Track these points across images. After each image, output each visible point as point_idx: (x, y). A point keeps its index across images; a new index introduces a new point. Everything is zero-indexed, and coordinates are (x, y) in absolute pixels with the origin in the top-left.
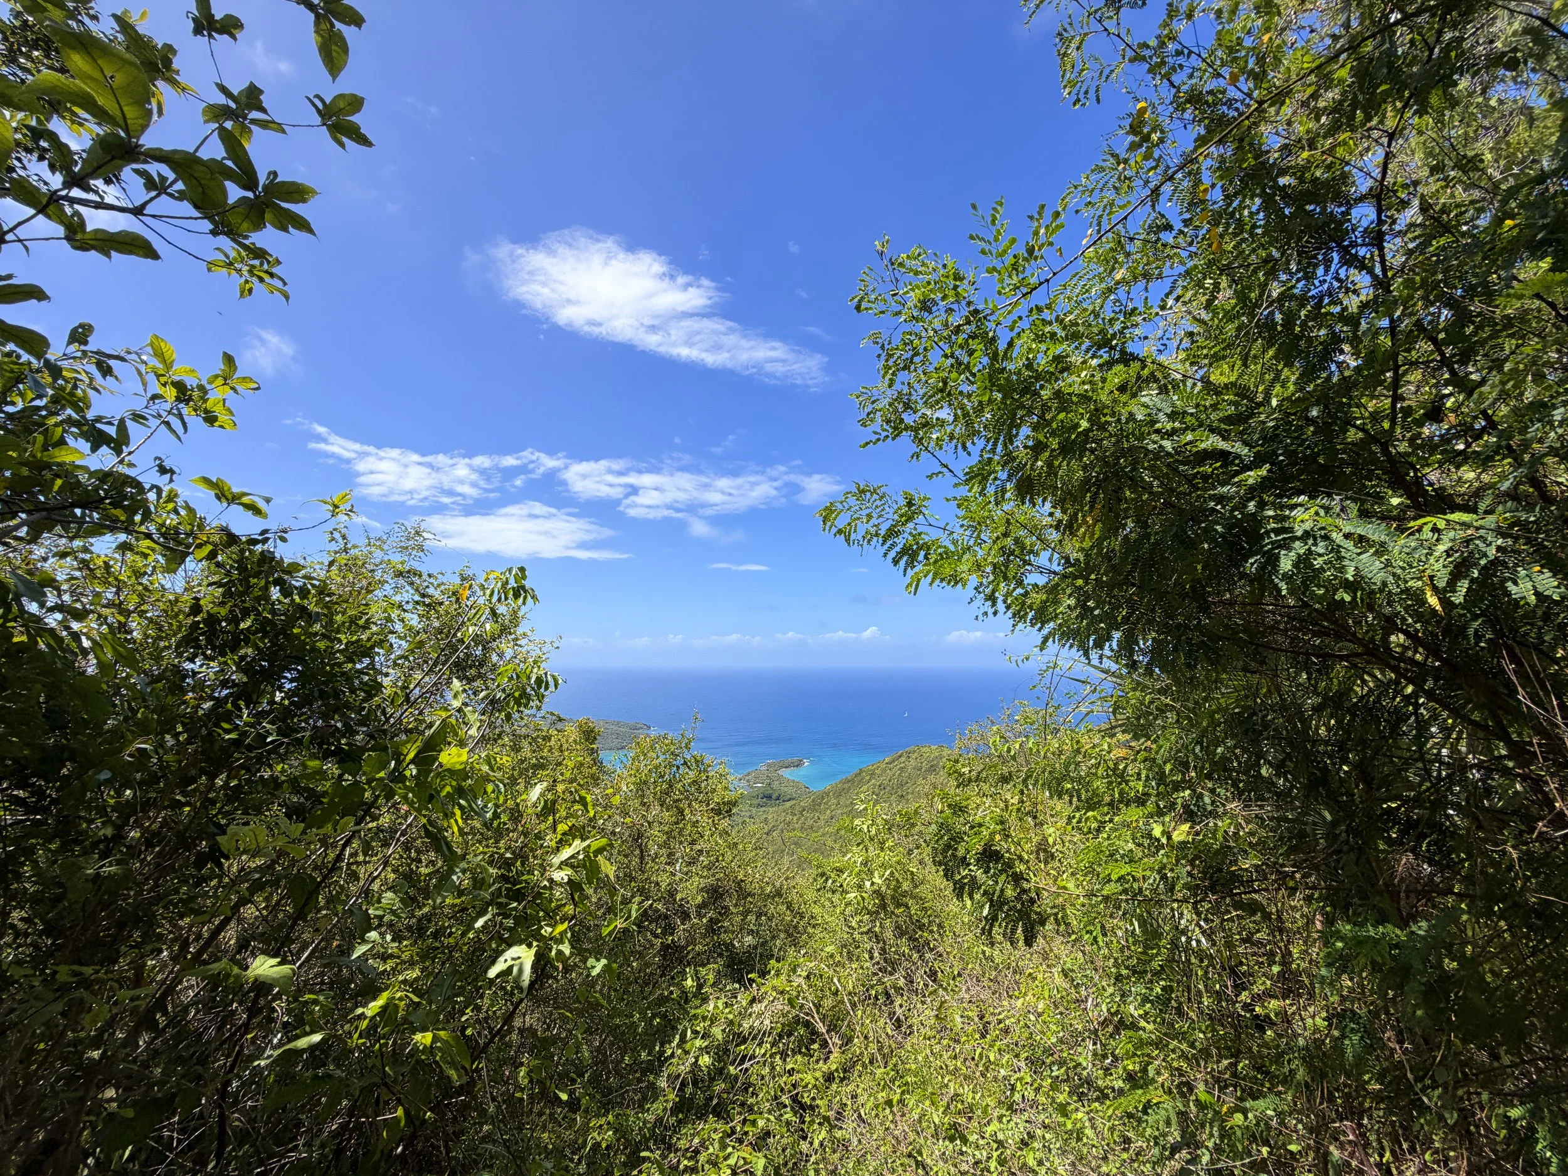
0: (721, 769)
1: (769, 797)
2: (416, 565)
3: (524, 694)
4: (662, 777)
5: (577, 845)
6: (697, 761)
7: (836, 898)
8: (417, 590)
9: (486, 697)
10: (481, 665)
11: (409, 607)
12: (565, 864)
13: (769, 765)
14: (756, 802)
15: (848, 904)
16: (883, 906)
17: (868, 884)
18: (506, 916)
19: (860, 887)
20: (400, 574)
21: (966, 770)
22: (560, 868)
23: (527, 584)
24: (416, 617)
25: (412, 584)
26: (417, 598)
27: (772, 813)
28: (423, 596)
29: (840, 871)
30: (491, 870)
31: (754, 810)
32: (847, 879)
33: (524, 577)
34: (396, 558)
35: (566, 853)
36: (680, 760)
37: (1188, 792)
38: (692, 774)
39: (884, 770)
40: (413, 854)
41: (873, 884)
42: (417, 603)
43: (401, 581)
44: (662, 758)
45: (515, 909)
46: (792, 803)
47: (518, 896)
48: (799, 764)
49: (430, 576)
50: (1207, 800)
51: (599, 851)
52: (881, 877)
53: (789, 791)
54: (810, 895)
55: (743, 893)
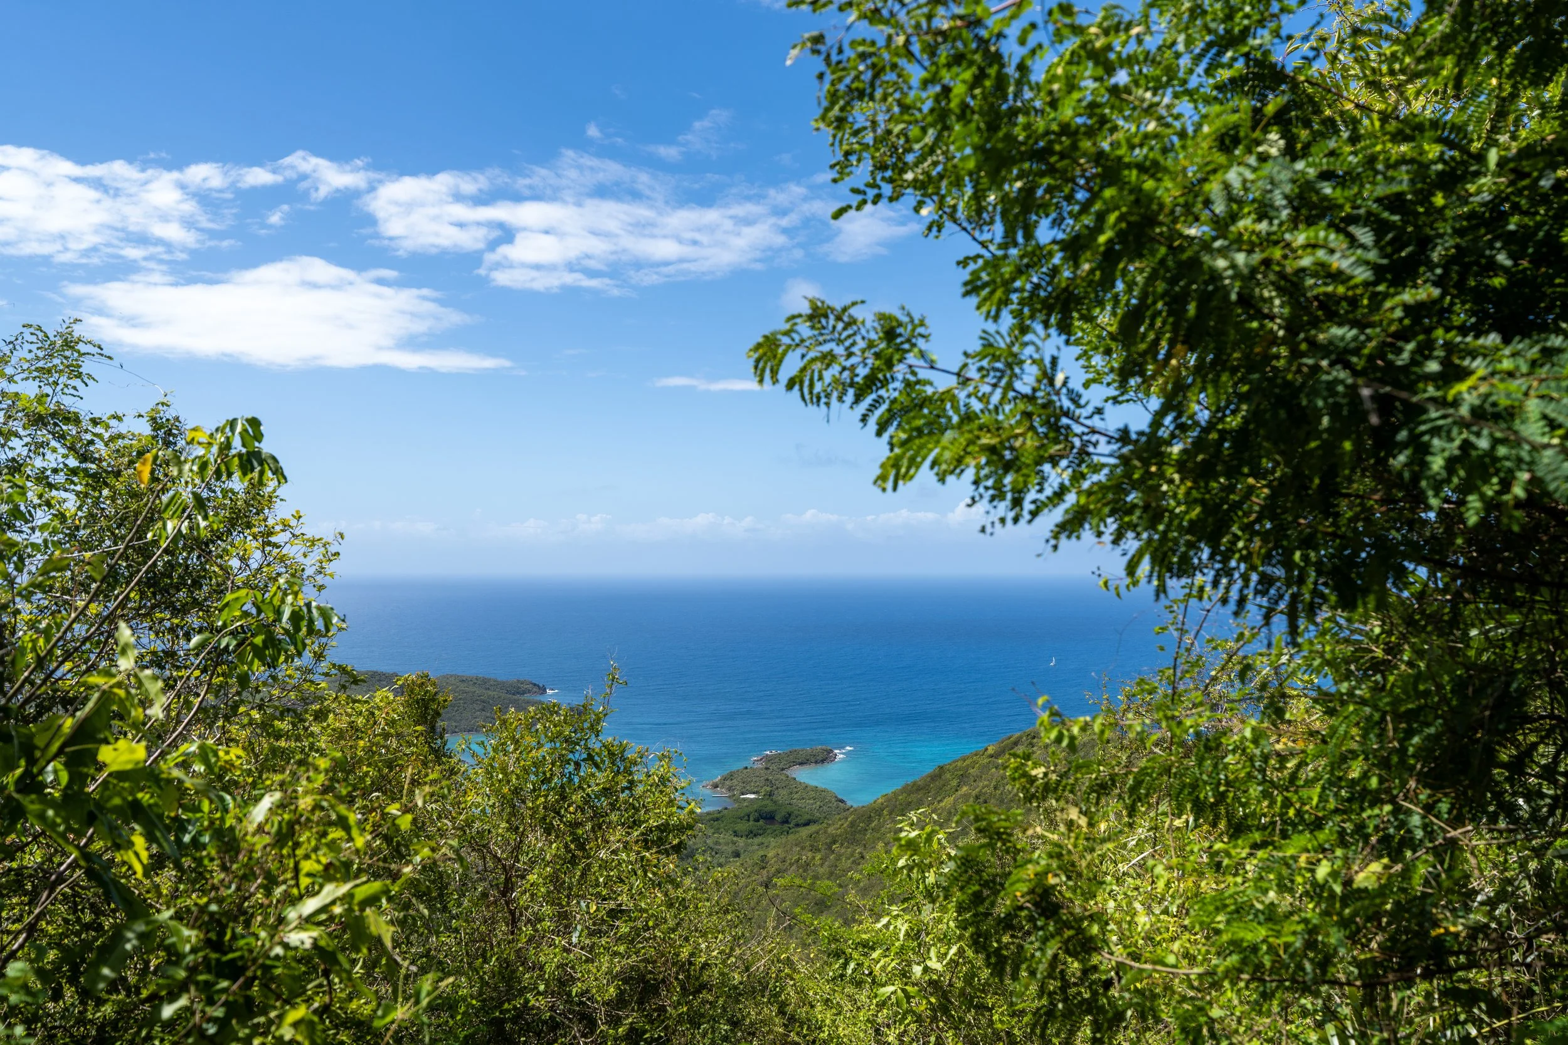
0: (659, 769)
1: (769, 818)
2: (68, 402)
3: (271, 641)
4: (546, 781)
5: (331, 891)
6: (611, 754)
7: (863, 997)
8: (72, 448)
9: (202, 646)
10: (197, 584)
11: (60, 478)
12: (308, 921)
13: (768, 759)
14: (742, 826)
15: (882, 1005)
16: (944, 1008)
17: (917, 970)
18: (211, 1002)
19: (905, 974)
20: (38, 421)
21: (1039, 772)
22: (300, 928)
23: (266, 447)
24: (72, 497)
25: (61, 437)
26: (73, 462)
27: (774, 847)
28: (84, 458)
29: (867, 947)
30: (186, 932)
31: (741, 842)
32: (882, 962)
33: (258, 437)
34: (29, 389)
35: (310, 906)
36: (580, 754)
37: (1388, 808)
38: (602, 778)
39: (985, 768)
40: (88, 917)
41: (926, 970)
42: (74, 472)
43: (43, 435)
44: (547, 747)
45: (225, 990)
46: (813, 828)
47: (233, 970)
48: (824, 758)
49: (95, 422)
50: (1416, 820)
51: (372, 901)
52: (941, 957)
53: (807, 806)
54: (817, 990)
55: (693, 985)
